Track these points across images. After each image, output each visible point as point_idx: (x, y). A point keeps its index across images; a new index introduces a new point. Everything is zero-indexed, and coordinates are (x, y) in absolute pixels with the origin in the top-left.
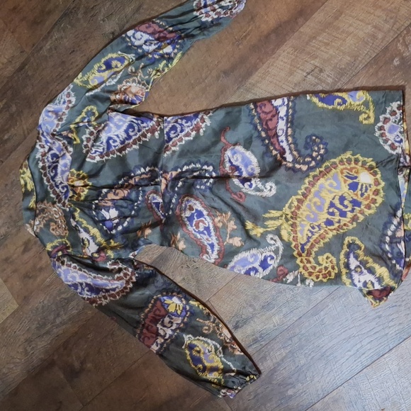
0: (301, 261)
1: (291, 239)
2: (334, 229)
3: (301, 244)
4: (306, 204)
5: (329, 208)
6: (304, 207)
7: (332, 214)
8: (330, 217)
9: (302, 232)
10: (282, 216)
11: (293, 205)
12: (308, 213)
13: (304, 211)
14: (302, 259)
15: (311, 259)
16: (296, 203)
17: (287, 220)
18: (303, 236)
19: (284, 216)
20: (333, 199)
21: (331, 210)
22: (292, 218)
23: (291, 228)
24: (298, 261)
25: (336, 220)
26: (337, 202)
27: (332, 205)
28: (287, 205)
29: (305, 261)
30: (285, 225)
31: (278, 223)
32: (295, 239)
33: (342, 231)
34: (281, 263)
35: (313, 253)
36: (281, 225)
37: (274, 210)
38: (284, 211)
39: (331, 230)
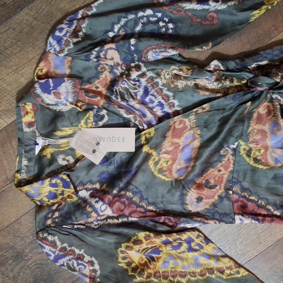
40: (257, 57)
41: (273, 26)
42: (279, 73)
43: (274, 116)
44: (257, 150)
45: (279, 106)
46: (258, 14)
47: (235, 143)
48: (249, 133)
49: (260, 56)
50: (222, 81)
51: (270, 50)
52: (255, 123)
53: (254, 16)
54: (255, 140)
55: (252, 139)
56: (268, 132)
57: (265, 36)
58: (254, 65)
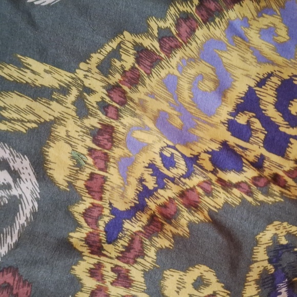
0: (95, 272)
1: (80, 184)
2: (238, 185)
3: (114, 211)
4: (163, 73)
5: (239, 109)
6: (153, 82)
7: (243, 132)
8: (233, 141)
9: (126, 165)
10: (65, 90)
11: (118, 64)
12: (165, 107)
13: (152, 95)
14: (99, 265)
15: (136, 274)
16: (129, 61)
17: (82, 110)
18: (126, 183)
19: (74, 92)
20: (262, 83)
21: (242, 119)
22: (104, 106)
23: (89, 142)
24: (81, 270)
25: (251, 157)
26: (268, 98)
27: (250, 103)
28: (96, 58)
29: (110, 276)
30: (72, 127)
31: (44, 111)
32: (96, 186)
33: (261, 197)
34: (11, 262)
35: (152, 253)
36: (57, 121)
37: (42, 59)
38: (80, 74)
39: (226, 185)
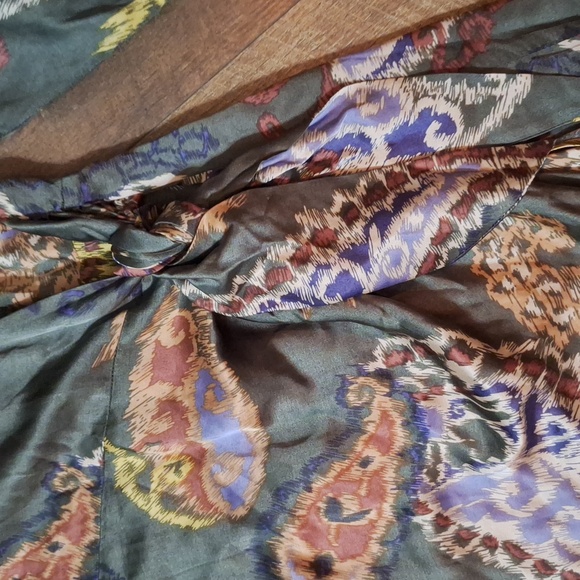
40: (131, 164)
41: (185, 58)
42: (183, 216)
43: (200, 354)
44: (171, 466)
45: (210, 321)
46: (123, 23)
47: (95, 452)
48: (132, 417)
49: (139, 160)
50: (31, 250)
51: (171, 136)
52: (148, 380)
53: (111, 31)
54: (151, 435)
55: (143, 435)
56: (191, 408)
57: (161, 93)
58: (128, 191)
